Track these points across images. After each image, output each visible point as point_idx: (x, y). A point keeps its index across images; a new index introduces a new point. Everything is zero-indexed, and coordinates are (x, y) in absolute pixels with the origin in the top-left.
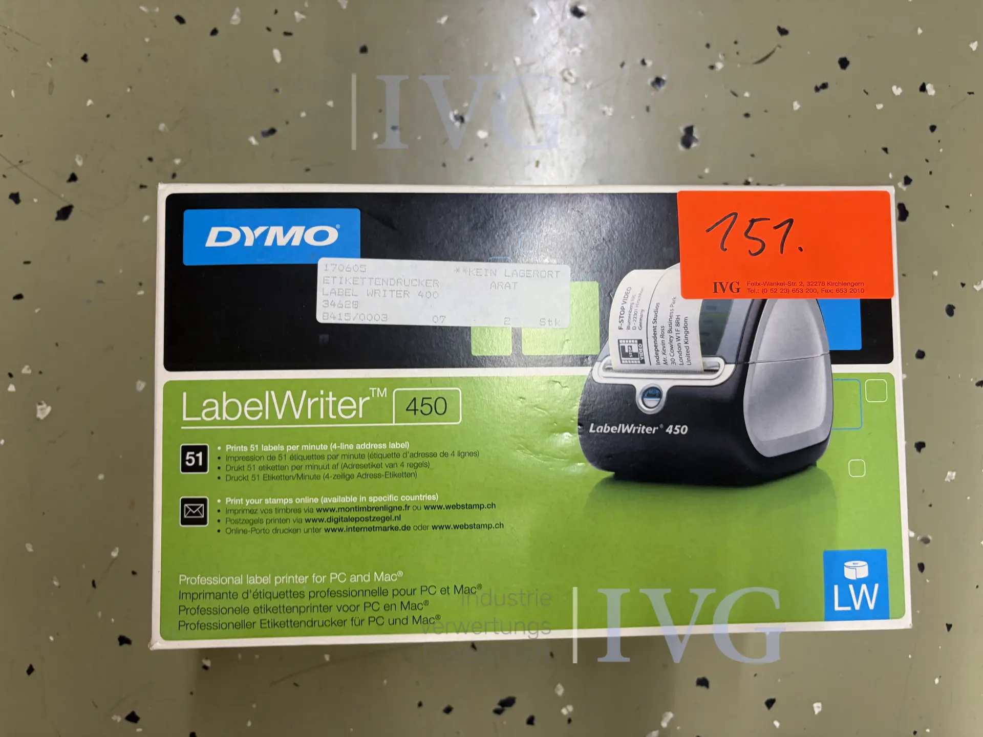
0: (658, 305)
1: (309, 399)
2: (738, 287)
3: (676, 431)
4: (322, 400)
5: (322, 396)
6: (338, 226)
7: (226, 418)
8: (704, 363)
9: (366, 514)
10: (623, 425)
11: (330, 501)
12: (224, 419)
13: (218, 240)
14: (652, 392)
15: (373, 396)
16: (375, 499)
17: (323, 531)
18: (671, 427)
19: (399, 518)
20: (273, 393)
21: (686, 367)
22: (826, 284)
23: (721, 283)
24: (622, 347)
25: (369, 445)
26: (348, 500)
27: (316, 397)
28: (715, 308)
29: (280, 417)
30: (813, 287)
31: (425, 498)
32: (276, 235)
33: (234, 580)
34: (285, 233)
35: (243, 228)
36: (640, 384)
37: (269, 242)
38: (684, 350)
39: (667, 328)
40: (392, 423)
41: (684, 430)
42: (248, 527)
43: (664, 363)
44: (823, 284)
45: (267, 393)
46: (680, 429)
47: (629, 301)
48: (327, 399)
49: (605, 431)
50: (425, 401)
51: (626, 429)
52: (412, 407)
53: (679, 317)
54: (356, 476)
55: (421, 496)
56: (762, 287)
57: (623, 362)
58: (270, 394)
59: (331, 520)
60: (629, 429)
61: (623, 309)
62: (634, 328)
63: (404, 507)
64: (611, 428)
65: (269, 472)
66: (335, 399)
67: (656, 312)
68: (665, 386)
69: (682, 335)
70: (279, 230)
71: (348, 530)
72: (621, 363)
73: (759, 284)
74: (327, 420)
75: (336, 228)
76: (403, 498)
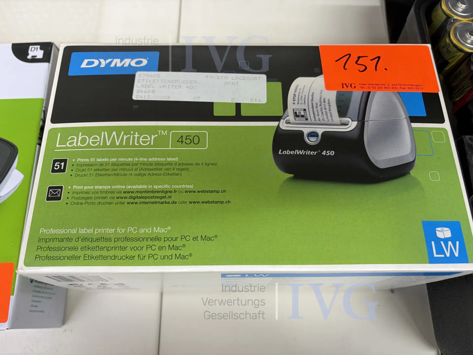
0: (313, 93)
1: (125, 136)
2: (355, 86)
3: (328, 154)
4: (132, 136)
5: (132, 134)
6: (148, 59)
7: (80, 145)
8: (340, 121)
9: (151, 195)
10: (298, 151)
11: (131, 188)
12: (78, 145)
13: (87, 65)
14: (313, 134)
15: (159, 134)
16: (157, 187)
17: (126, 203)
18: (325, 151)
19: (170, 197)
20: (106, 133)
21: (330, 122)
22: (402, 85)
23: (345, 84)
24: (295, 112)
25: (156, 159)
26: (142, 187)
27: (129, 135)
28: (343, 95)
29: (108, 144)
30: (395, 86)
31: (186, 186)
32: (117, 62)
33: (72, 231)
34: (121, 62)
35: (101, 60)
36: (306, 130)
37: (113, 65)
38: (329, 114)
39: (319, 104)
40: (169, 148)
41: (332, 153)
42: (84, 201)
43: (319, 120)
44: (400, 85)
45: (103, 133)
46: (330, 152)
47: (298, 91)
48: (134, 136)
49: (287, 153)
50: (188, 137)
51: (299, 152)
52: (180, 140)
53: (325, 99)
54: (147, 174)
55: (183, 185)
56: (368, 86)
57: (296, 119)
58: (104, 133)
59: (131, 197)
60: (301, 152)
61: (295, 95)
62: (301, 104)
63: (173, 192)
64: (291, 152)
65: (99, 172)
66: (139, 136)
67: (313, 96)
68: (320, 131)
69: (327, 107)
70: (119, 60)
71: (140, 203)
72: (295, 120)
73: (366, 85)
74: (134, 145)
75: (146, 59)
76: (173, 187)
